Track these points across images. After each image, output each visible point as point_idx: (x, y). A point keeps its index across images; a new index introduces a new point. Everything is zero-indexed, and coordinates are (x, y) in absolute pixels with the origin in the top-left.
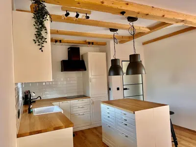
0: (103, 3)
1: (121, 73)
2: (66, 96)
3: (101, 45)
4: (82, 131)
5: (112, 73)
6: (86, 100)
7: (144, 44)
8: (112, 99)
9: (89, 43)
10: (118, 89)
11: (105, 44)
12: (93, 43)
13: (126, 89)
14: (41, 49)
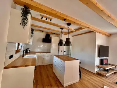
0: (56, 13)
1: (63, 45)
2: (42, 51)
3: (58, 35)
4: (46, 65)
5: (59, 45)
6: (49, 54)
7: (73, 36)
8: (59, 55)
9: (53, 33)
10: (62, 51)
11: (59, 34)
12: (54, 34)
13: (65, 51)
14: (23, 28)
